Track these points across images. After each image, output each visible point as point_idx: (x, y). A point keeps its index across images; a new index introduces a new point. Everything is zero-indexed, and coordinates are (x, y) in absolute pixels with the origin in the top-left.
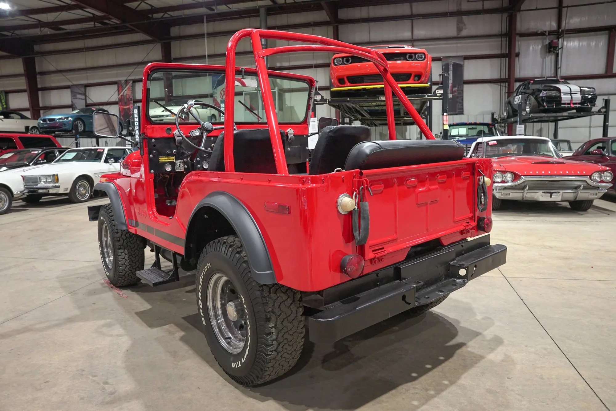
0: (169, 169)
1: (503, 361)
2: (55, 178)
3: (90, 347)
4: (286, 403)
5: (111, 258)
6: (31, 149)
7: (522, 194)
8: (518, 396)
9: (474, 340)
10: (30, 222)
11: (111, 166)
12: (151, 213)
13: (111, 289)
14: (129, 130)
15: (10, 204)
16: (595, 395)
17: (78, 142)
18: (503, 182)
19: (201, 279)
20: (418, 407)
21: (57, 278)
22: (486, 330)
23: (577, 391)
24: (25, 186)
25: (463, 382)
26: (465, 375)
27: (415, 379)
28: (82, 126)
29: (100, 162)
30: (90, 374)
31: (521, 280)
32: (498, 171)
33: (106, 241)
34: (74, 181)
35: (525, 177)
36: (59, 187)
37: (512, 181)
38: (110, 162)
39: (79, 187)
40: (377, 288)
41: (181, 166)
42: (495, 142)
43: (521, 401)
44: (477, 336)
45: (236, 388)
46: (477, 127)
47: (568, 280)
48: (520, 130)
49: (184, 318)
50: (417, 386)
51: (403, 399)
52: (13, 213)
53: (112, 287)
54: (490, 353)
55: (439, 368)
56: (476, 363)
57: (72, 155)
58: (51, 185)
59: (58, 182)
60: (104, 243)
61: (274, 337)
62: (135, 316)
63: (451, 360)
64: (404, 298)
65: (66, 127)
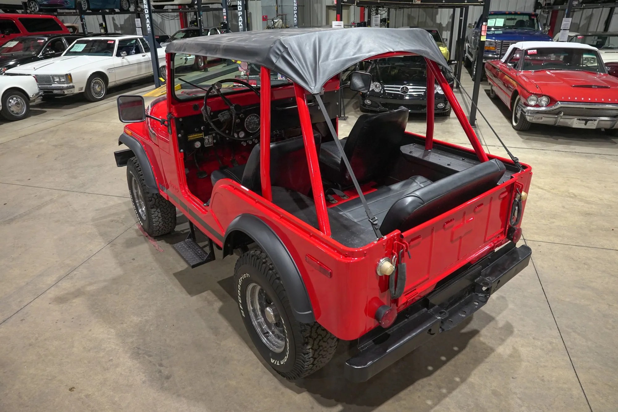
0: (198, 145)
1: (511, 356)
2: (68, 77)
3: (140, 319)
4: (318, 396)
5: (144, 209)
6: (36, 37)
7: (555, 119)
8: (519, 401)
9: (487, 327)
10: (52, 131)
11: (124, 59)
12: (183, 191)
13: (146, 238)
14: (138, 11)
15: (28, 107)
16: (587, 403)
17: (84, 23)
18: (537, 106)
19: (240, 281)
20: (431, 407)
21: (93, 220)
22: (499, 313)
23: (571, 398)
24: (40, 86)
25: (472, 380)
26: (476, 371)
27: (430, 373)
28: (85, 4)
29: (112, 56)
30: (145, 353)
31: (539, 246)
32: (533, 94)
33: (137, 193)
34: (88, 79)
35: (562, 103)
36: (73, 87)
37: (547, 106)
38: (122, 55)
39: (93, 85)
40: (406, 320)
41: (210, 140)
42: (535, 51)
43: (522, 406)
44: (490, 321)
45: (275, 375)
46: (516, 17)
47: (586, 248)
48: (566, 25)
49: (219, 282)
50: (432, 383)
51: (419, 397)
52: (32, 117)
53: (147, 236)
54: (500, 345)
55: (452, 362)
56: (486, 358)
57: (81, 47)
58: (65, 85)
59: (72, 82)
60: (135, 194)
61: (311, 355)
62: (174, 277)
63: (464, 352)
64: (430, 330)
65: (68, 5)
